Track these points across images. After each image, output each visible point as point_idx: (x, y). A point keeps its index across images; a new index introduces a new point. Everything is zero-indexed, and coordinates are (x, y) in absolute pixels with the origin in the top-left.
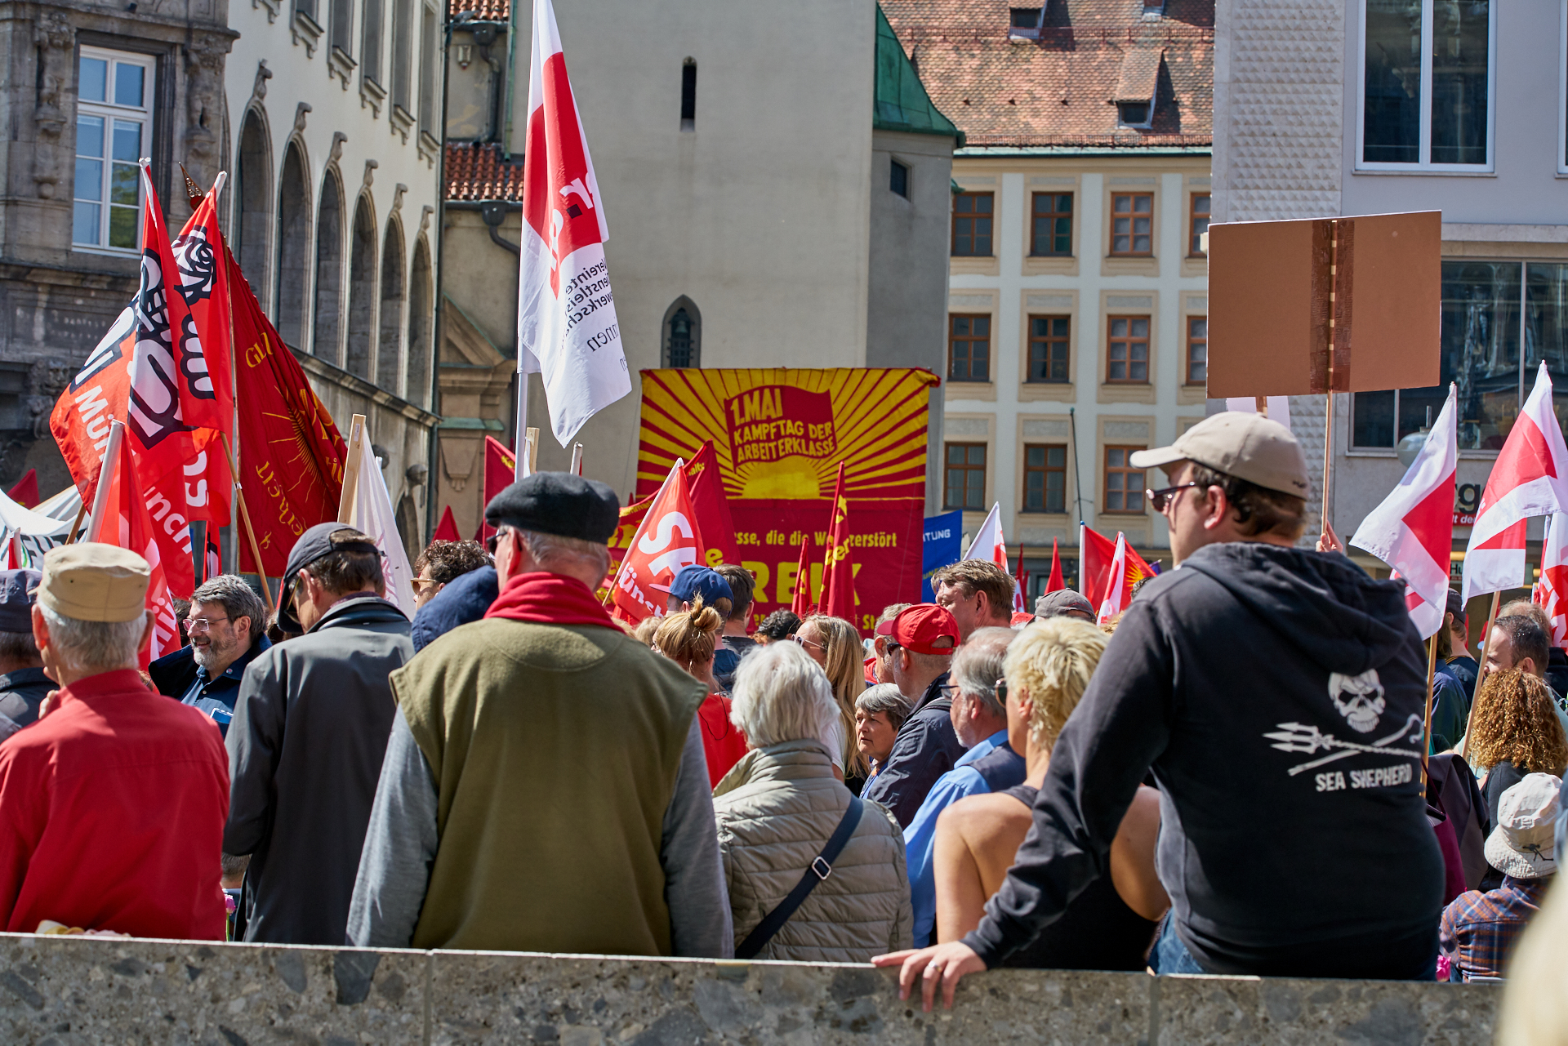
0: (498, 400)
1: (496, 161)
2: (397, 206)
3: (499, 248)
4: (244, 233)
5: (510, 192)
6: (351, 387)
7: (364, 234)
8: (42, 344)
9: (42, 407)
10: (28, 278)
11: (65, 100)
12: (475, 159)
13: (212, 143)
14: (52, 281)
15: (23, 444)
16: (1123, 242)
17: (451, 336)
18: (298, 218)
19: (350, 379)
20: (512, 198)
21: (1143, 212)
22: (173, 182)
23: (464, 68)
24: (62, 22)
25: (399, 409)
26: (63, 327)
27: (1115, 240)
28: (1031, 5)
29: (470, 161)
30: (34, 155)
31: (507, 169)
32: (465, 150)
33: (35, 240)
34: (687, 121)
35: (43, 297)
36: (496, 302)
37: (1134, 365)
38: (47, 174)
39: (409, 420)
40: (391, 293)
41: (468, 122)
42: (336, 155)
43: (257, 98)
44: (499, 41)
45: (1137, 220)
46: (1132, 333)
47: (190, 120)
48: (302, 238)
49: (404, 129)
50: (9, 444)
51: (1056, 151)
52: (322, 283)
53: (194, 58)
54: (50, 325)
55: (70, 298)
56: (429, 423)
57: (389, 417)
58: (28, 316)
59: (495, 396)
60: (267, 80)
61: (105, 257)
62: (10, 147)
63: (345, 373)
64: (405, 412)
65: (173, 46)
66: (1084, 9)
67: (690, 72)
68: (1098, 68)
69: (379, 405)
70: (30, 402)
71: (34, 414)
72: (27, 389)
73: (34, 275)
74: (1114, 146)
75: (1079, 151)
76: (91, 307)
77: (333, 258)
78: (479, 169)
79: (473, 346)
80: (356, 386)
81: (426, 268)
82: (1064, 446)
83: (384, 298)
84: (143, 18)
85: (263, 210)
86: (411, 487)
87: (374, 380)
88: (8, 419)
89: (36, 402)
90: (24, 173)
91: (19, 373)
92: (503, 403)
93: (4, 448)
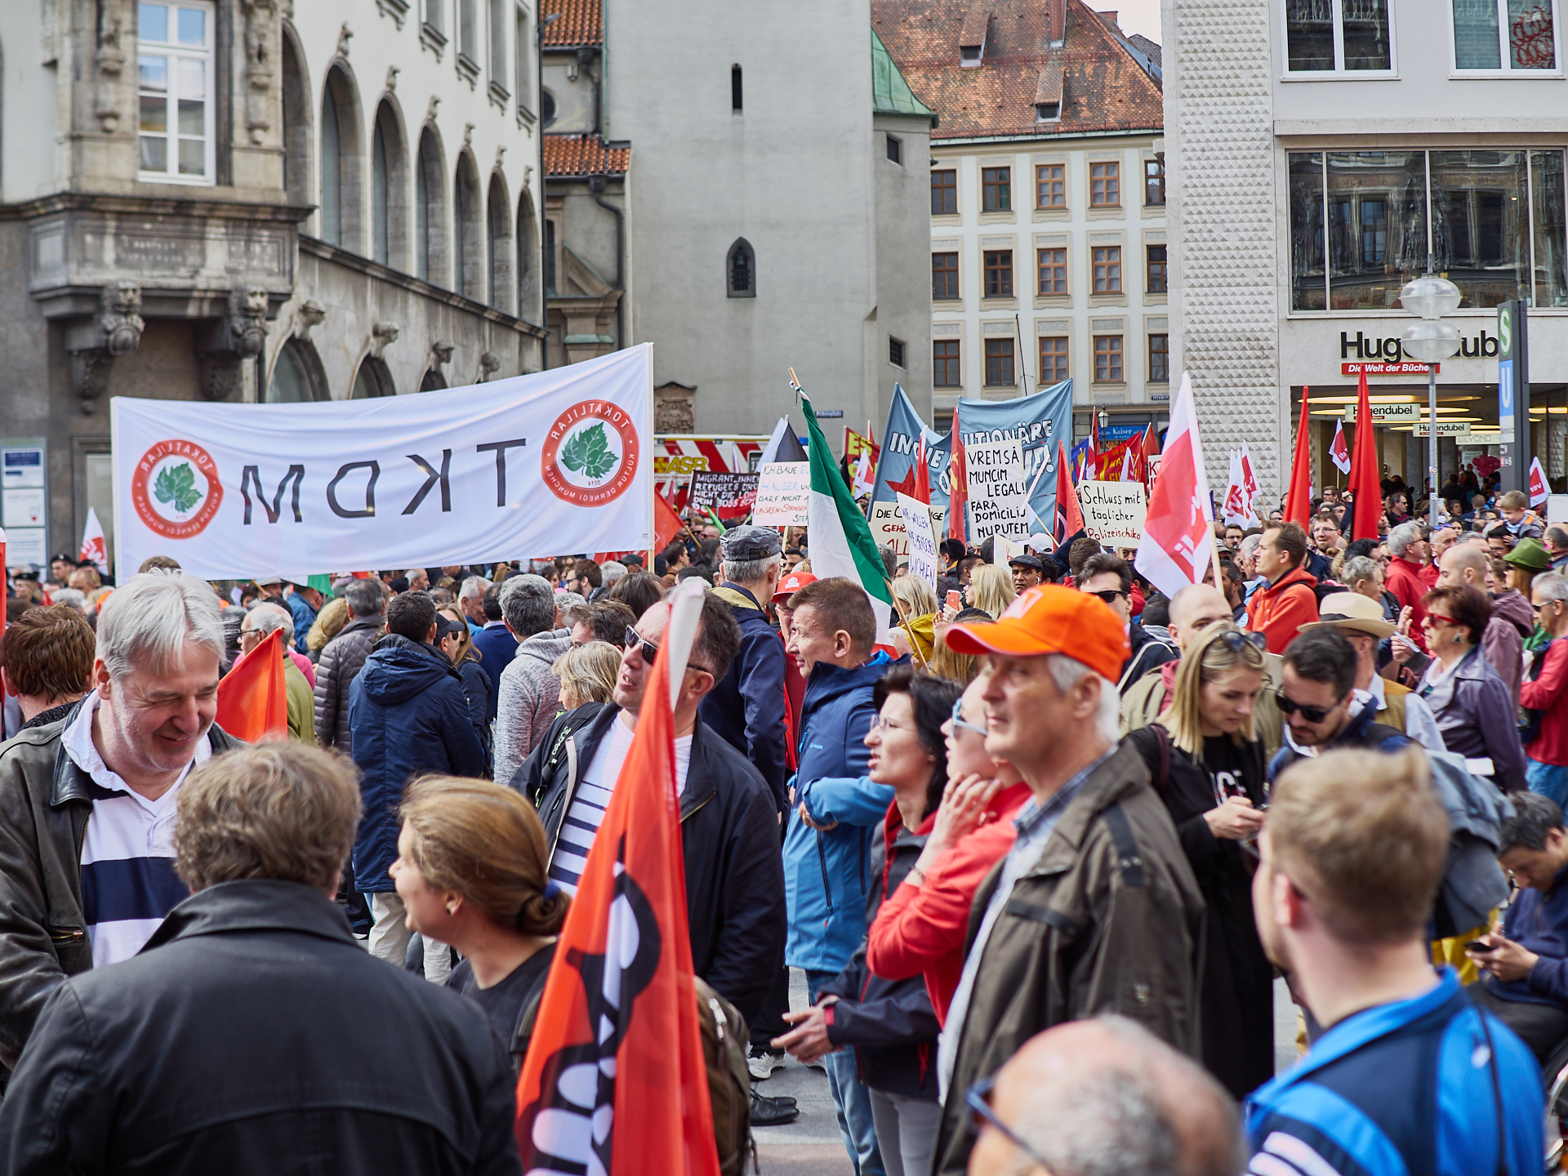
0: (608, 321)
1: (598, 146)
2: (499, 163)
3: (602, 210)
5: (609, 168)
6: (461, 305)
8: (113, 267)
9: (114, 324)
10: (94, 206)
11: (125, 41)
12: (583, 146)
13: (269, 76)
14: (119, 208)
15: (104, 361)
16: (1046, 199)
17: (574, 278)
19: (459, 299)
20: (611, 172)
21: (1058, 178)
23: (573, 81)
25: (510, 324)
26: (132, 250)
27: (1040, 198)
28: (974, 43)
29: (579, 147)
30: (96, 94)
31: (607, 151)
32: (576, 141)
33: (101, 170)
34: (737, 109)
35: (111, 225)
36: (603, 249)
37: (1057, 283)
38: (108, 108)
39: (521, 333)
40: (497, 234)
41: (572, 117)
42: (432, 113)
43: (340, 54)
44: (597, 60)
45: (1054, 184)
46: (1055, 261)
47: (249, 57)
48: (402, 181)
51: (998, 139)
52: (428, 221)
54: (120, 250)
55: (137, 225)
56: (541, 335)
57: (504, 332)
58: (98, 242)
59: (605, 317)
60: (350, 40)
61: (170, 185)
62: (73, 87)
63: (455, 295)
64: (516, 326)
66: (1010, 45)
67: (737, 73)
68: (1022, 83)
69: (491, 321)
71: (108, 333)
72: (101, 310)
73: (101, 203)
74: (1036, 134)
75: (1013, 139)
76: (158, 230)
77: (438, 200)
78: (587, 153)
79: (587, 281)
80: (466, 305)
81: (532, 214)
82: (1013, 339)
83: (491, 235)
87: (485, 301)
88: (87, 339)
89: (109, 321)
90: (87, 110)
91: (92, 295)
92: (612, 323)
93: (87, 366)
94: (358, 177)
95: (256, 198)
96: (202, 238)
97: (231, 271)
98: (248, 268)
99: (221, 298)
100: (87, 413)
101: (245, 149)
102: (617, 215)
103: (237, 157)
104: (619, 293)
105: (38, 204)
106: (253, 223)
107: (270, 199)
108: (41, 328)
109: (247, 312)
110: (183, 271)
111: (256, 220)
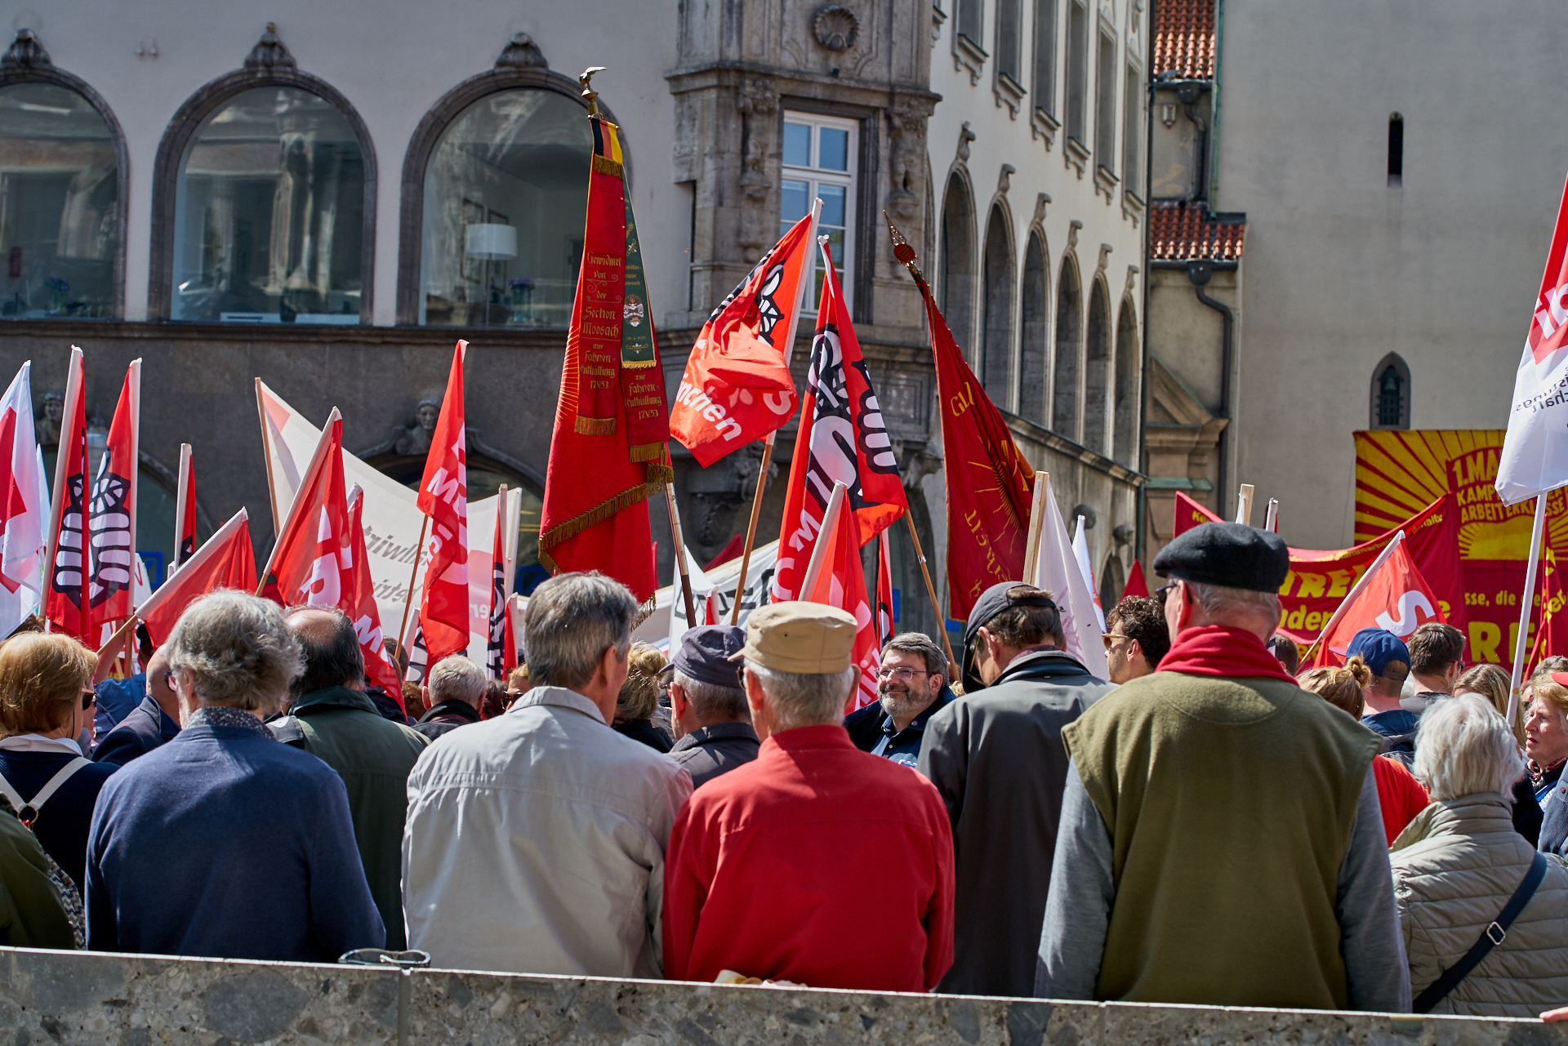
0: (1205, 460)
1: (1201, 220)
2: (1102, 266)
3: (1205, 307)
4: (949, 295)
5: (1216, 251)
6: (1058, 447)
7: (1068, 295)
9: (749, 469)
11: (770, 165)
12: (1180, 219)
13: (916, 205)
15: (730, 505)
17: (1158, 395)
18: (1002, 280)
19: (1056, 439)
20: (1218, 257)
22: (878, 244)
23: (1169, 127)
24: (766, 88)
25: (1105, 469)
29: (1175, 220)
30: (740, 219)
31: (1213, 227)
32: (1171, 210)
34: (1395, 176)
36: (1203, 361)
38: (752, 239)
39: (1116, 480)
40: (1097, 353)
41: (1173, 182)
42: (1040, 216)
43: (960, 161)
44: (1203, 100)
47: (894, 183)
48: (1007, 299)
49: (1109, 189)
50: (717, 506)
52: (1027, 344)
53: (897, 122)
56: (1136, 483)
57: (1096, 477)
59: (1202, 455)
60: (970, 143)
62: (715, 213)
63: (1050, 434)
64: (1111, 472)
65: (876, 110)
67: (1396, 127)
69: (1085, 465)
70: (737, 464)
71: (742, 477)
77: (1039, 318)
78: (1185, 228)
79: (1180, 405)
80: (1062, 446)
81: (1132, 327)
83: (1090, 358)
84: (846, 82)
85: (968, 272)
86: (1118, 547)
87: (1080, 440)
89: (744, 465)
90: (731, 239)
92: (1211, 462)
93: (712, 511)
94: (968, 300)
95: (895, 338)
101: (886, 285)
102: (1225, 315)
103: (877, 291)
104: (1222, 423)
105: (670, 335)
106: (891, 364)
107: (908, 338)
111: (894, 362)
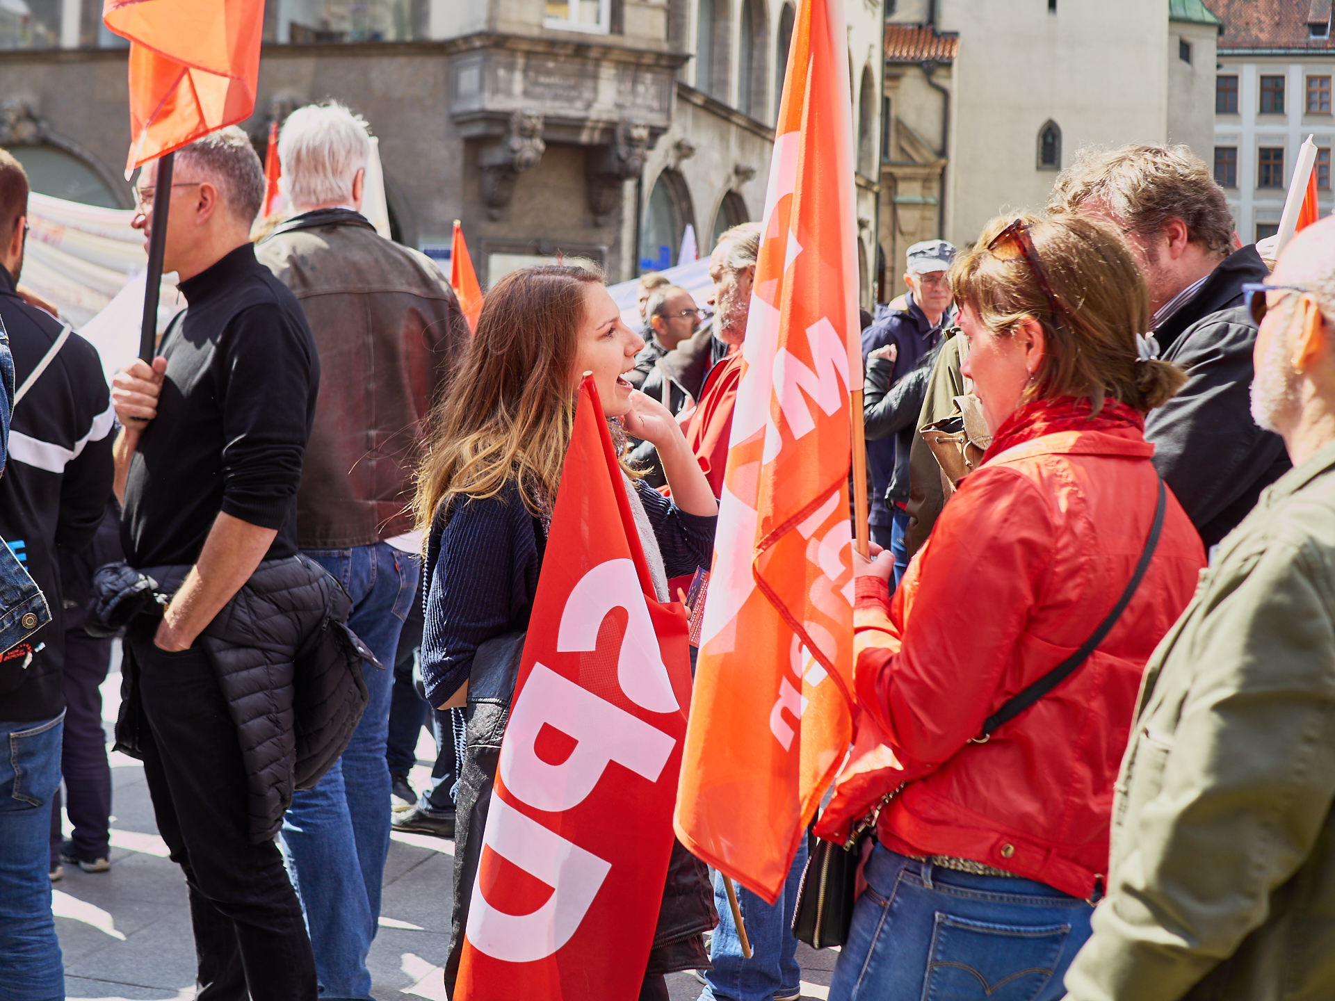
0: (932, 185)
1: (932, 36)
3: (932, 89)
8: (520, 97)
9: (520, 145)
10: (507, 44)
12: (919, 34)
14: (527, 49)
15: (509, 176)
16: (1314, 106)
20: (941, 57)
21: (1325, 88)
26: (536, 84)
27: (1309, 104)
29: (915, 37)
31: (939, 40)
32: (913, 31)
33: (514, 16)
34: (1051, 9)
35: (521, 61)
36: (932, 123)
37: (1321, 178)
50: (499, 176)
51: (1275, 51)
54: (527, 83)
55: (542, 63)
56: (876, 188)
58: (509, 76)
59: (930, 182)
61: (571, 32)
68: (1297, 5)
70: (511, 142)
71: (514, 152)
72: (509, 132)
73: (513, 42)
74: (1307, 48)
75: (1288, 52)
76: (560, 68)
78: (921, 40)
79: (916, 150)
81: (873, 86)
86: (860, 230)
88: (496, 156)
89: (516, 142)
91: (503, 119)
92: (935, 186)
93: (496, 179)
95: (642, 46)
96: (595, 77)
97: (619, 106)
98: (634, 105)
99: (610, 129)
100: (493, 219)
101: (635, 5)
102: (945, 94)
103: (628, 11)
104: (943, 161)
105: (458, 42)
106: (639, 66)
107: (654, 46)
108: (457, 146)
109: (631, 142)
110: (579, 104)
